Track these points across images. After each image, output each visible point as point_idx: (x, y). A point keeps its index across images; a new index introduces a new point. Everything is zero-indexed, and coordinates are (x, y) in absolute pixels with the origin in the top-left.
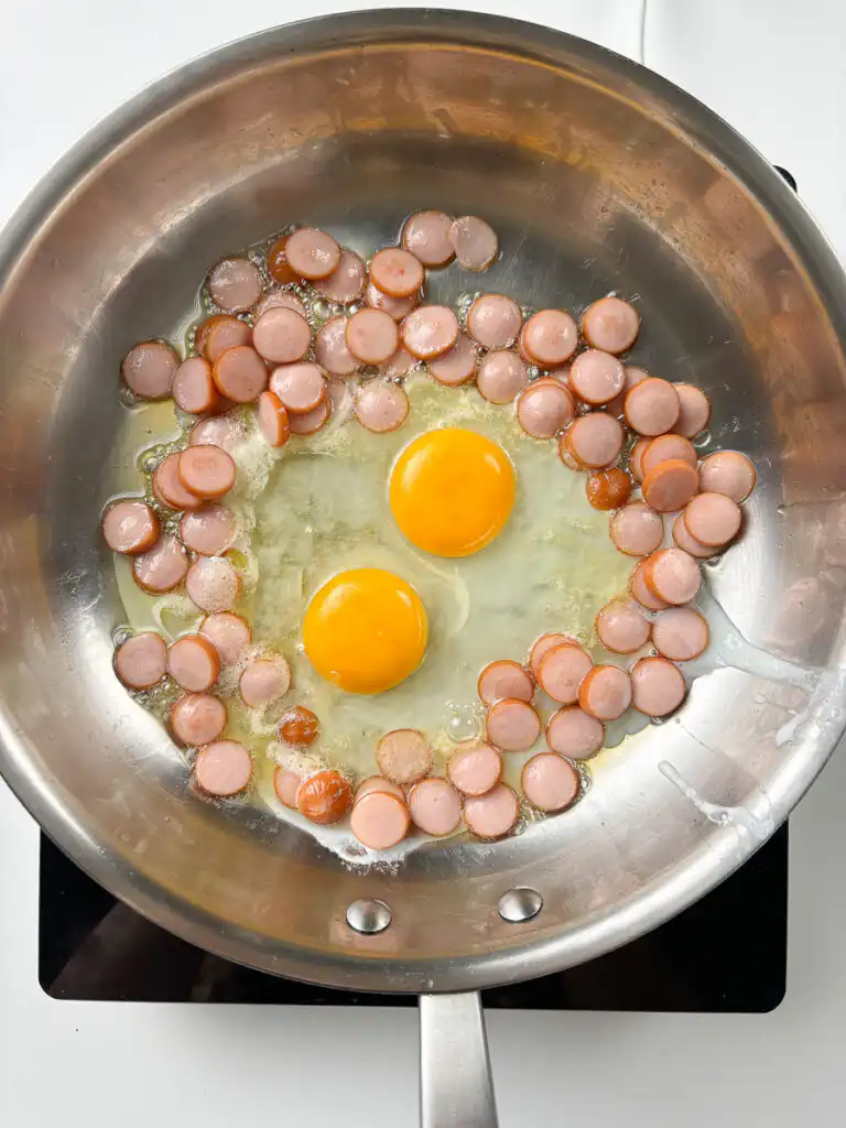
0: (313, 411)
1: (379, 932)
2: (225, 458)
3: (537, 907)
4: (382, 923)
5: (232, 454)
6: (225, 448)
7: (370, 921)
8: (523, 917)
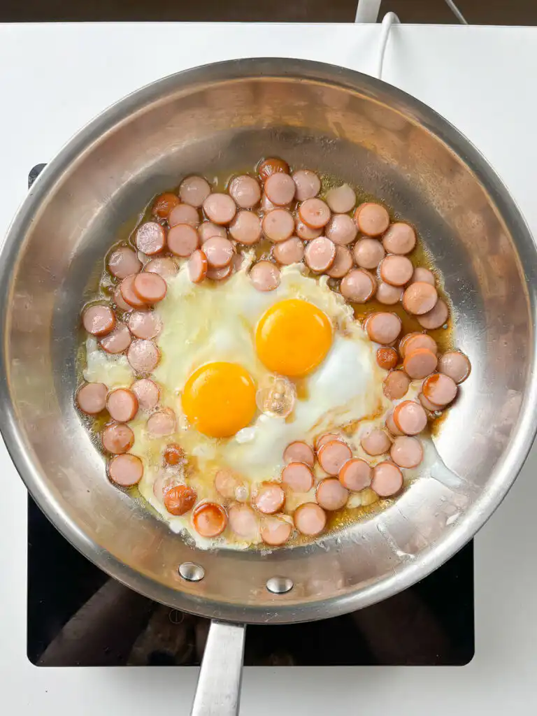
0: (222, 268)
1: (194, 581)
2: (161, 282)
3: (289, 588)
4: (197, 577)
5: (166, 280)
6: (163, 277)
7: (191, 573)
8: (278, 591)
